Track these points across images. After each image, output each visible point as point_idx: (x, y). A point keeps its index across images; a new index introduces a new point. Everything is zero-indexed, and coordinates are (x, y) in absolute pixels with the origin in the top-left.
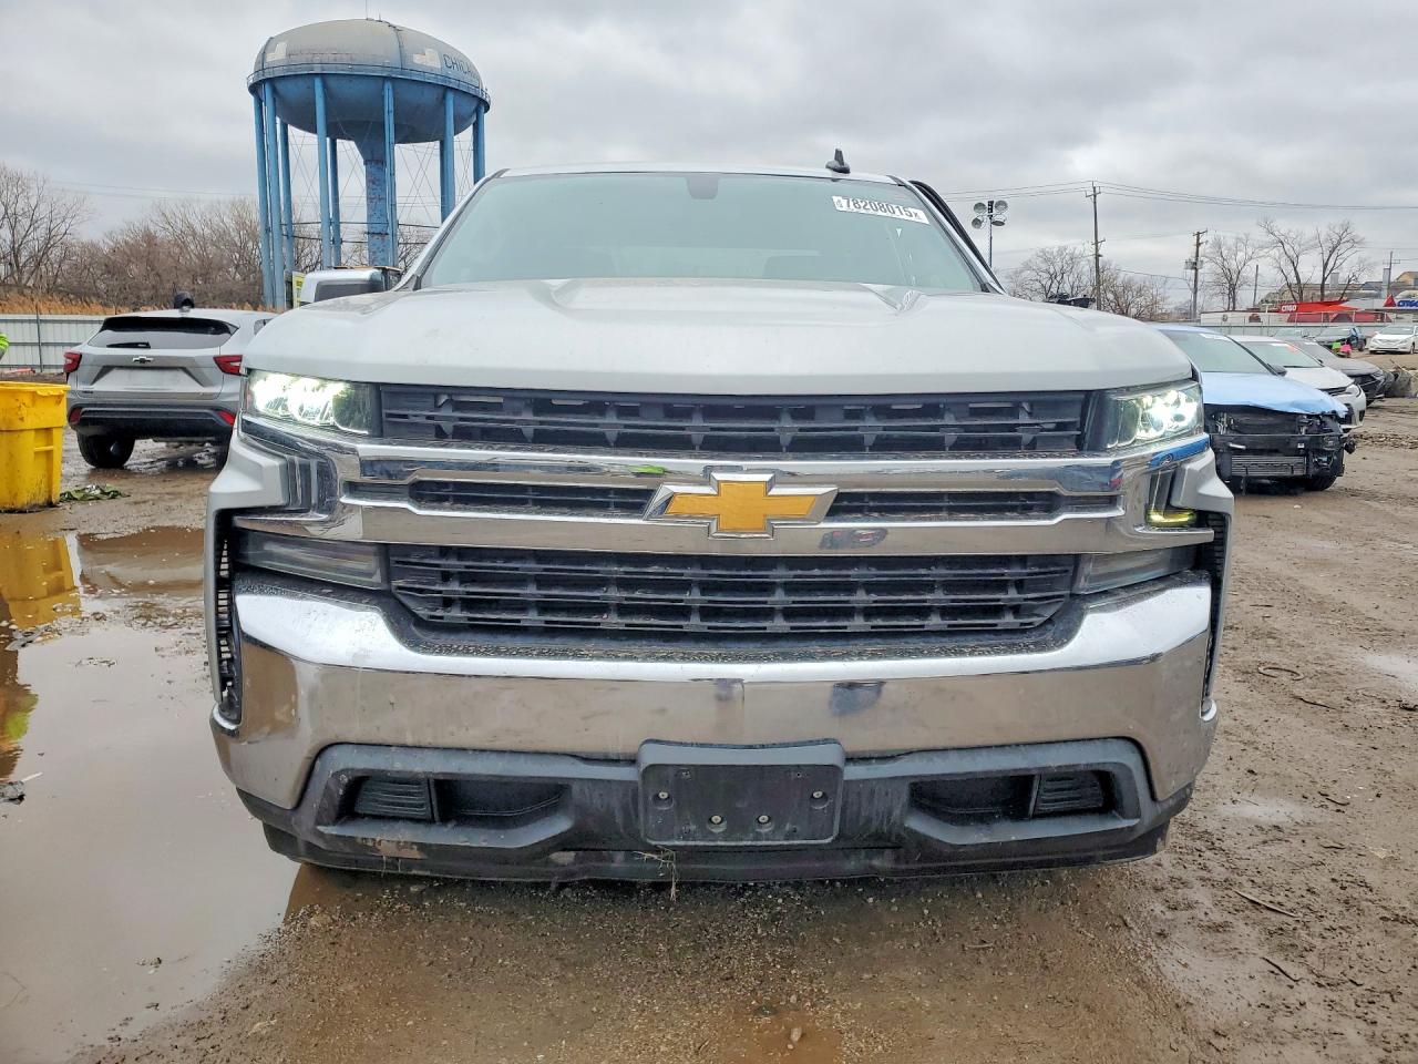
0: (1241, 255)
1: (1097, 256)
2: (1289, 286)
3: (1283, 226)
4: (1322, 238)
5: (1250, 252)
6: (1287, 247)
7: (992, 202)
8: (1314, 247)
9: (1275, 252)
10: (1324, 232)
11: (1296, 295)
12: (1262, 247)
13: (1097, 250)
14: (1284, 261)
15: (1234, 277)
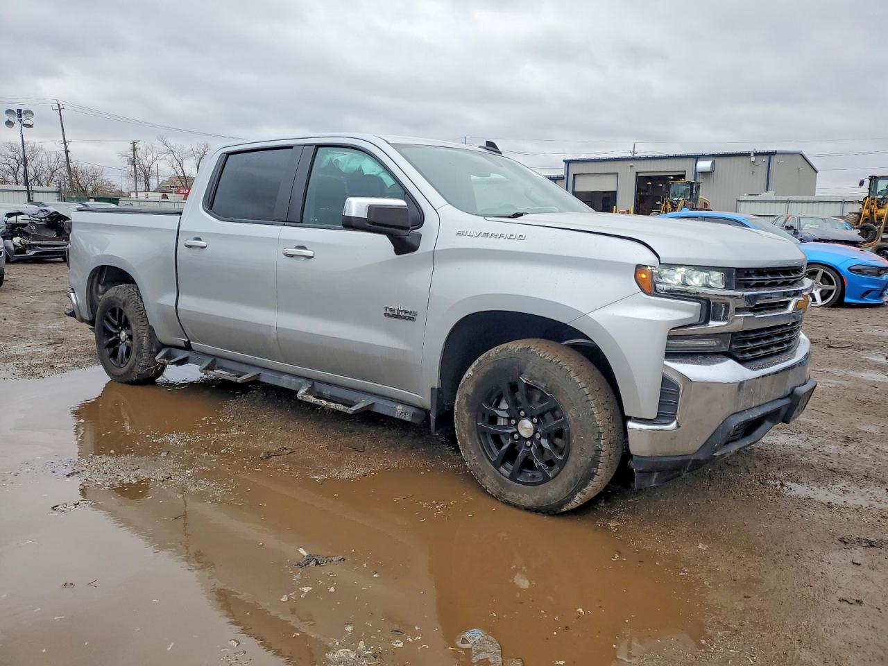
0: (149, 157)
1: (67, 152)
2: (179, 177)
3: (172, 142)
4: (195, 150)
5: (155, 155)
6: (175, 153)
7: (21, 110)
8: (191, 156)
9: (169, 157)
10: (195, 147)
11: (184, 183)
12: (161, 154)
13: (66, 148)
14: (175, 163)
15: (147, 170)
